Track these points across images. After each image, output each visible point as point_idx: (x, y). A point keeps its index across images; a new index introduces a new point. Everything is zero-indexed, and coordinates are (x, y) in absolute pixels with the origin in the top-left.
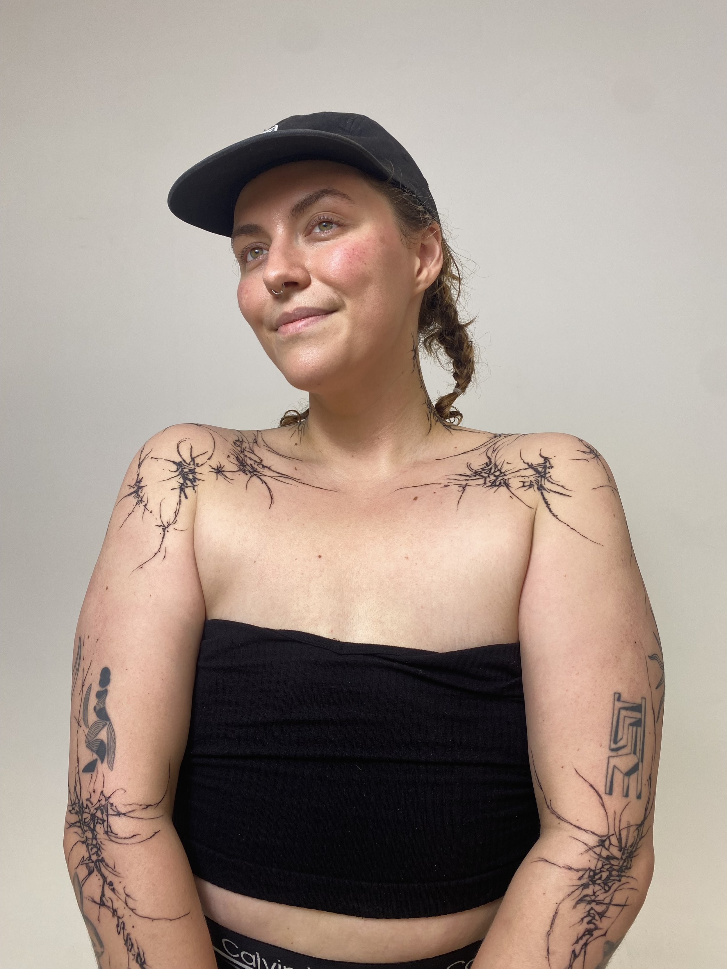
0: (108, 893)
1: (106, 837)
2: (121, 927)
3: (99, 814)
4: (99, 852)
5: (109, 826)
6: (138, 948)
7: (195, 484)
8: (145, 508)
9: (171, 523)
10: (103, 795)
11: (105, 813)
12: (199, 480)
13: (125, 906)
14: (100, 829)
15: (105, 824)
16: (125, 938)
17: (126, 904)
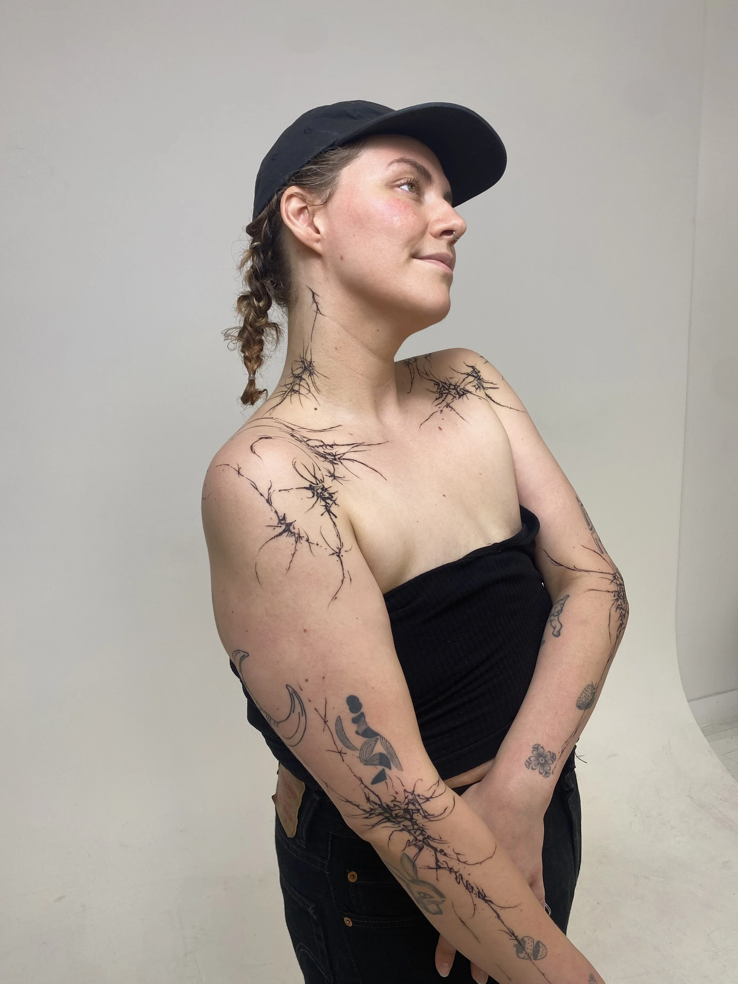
0: (441, 858)
1: (425, 820)
2: (459, 878)
3: (411, 807)
4: (424, 833)
5: (425, 812)
6: (478, 888)
7: (333, 499)
8: (309, 542)
9: (340, 547)
10: (408, 792)
11: (417, 804)
12: (334, 493)
13: (459, 862)
14: (418, 817)
15: (421, 811)
16: (465, 885)
17: (459, 860)
